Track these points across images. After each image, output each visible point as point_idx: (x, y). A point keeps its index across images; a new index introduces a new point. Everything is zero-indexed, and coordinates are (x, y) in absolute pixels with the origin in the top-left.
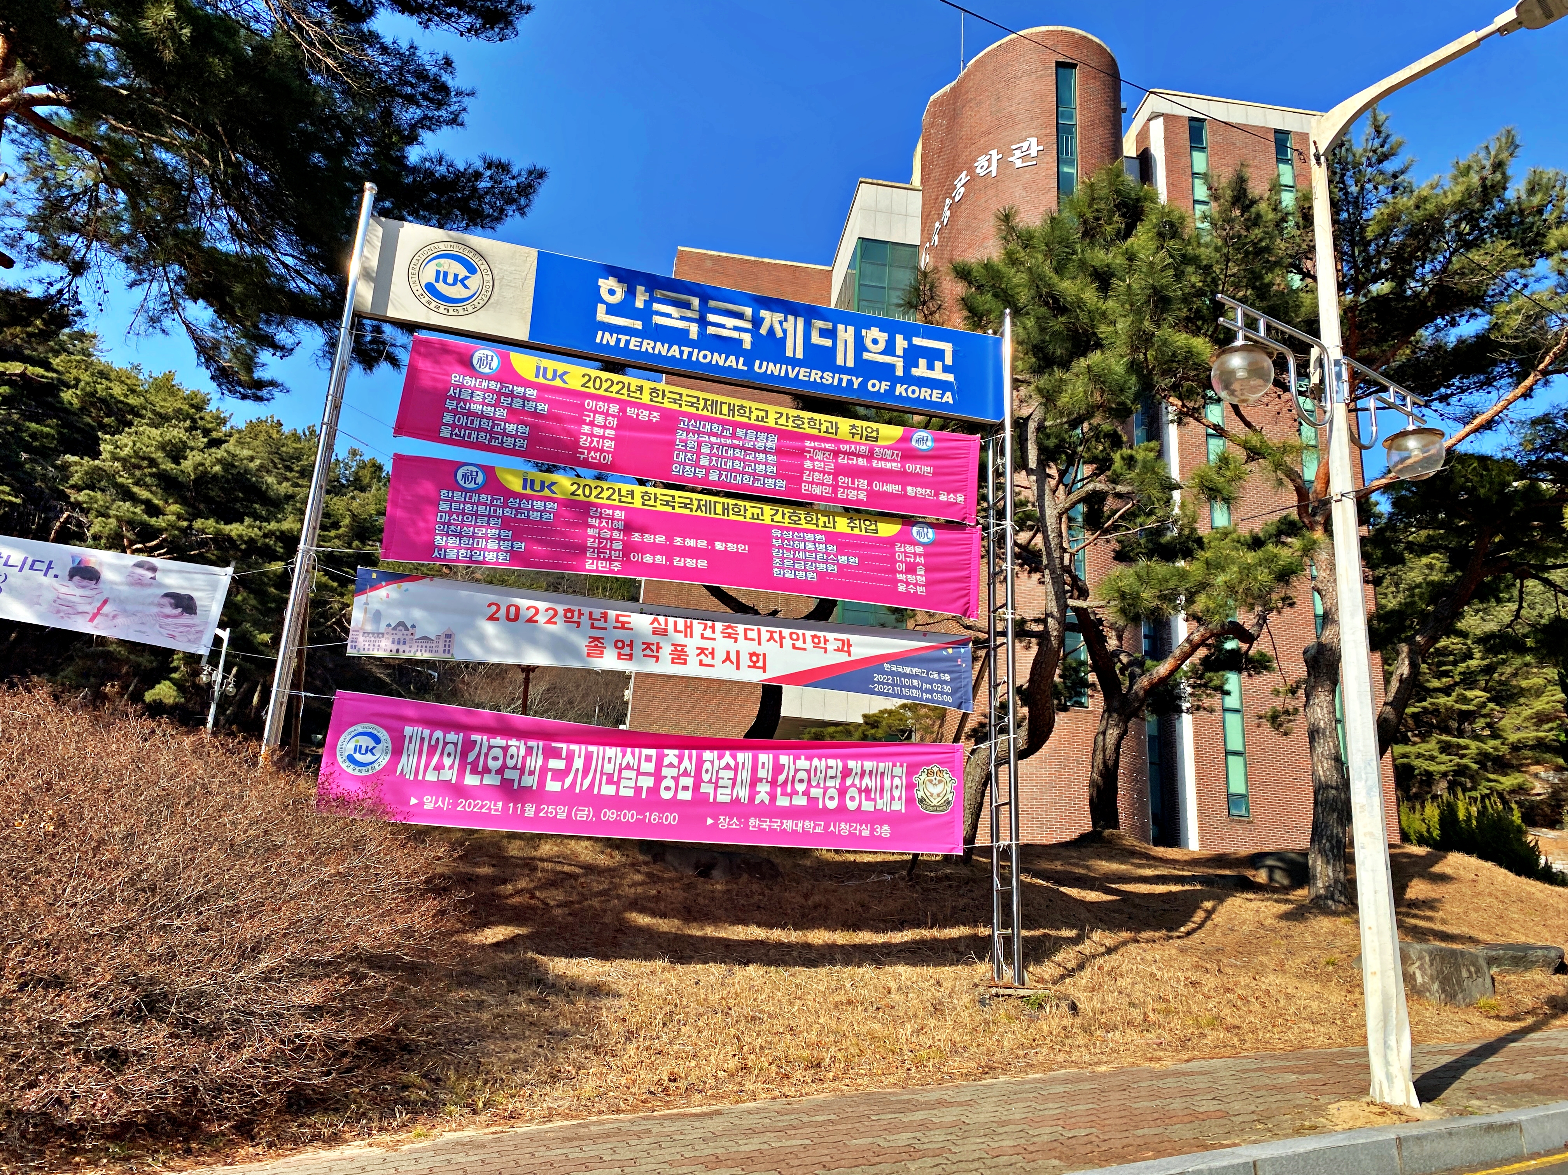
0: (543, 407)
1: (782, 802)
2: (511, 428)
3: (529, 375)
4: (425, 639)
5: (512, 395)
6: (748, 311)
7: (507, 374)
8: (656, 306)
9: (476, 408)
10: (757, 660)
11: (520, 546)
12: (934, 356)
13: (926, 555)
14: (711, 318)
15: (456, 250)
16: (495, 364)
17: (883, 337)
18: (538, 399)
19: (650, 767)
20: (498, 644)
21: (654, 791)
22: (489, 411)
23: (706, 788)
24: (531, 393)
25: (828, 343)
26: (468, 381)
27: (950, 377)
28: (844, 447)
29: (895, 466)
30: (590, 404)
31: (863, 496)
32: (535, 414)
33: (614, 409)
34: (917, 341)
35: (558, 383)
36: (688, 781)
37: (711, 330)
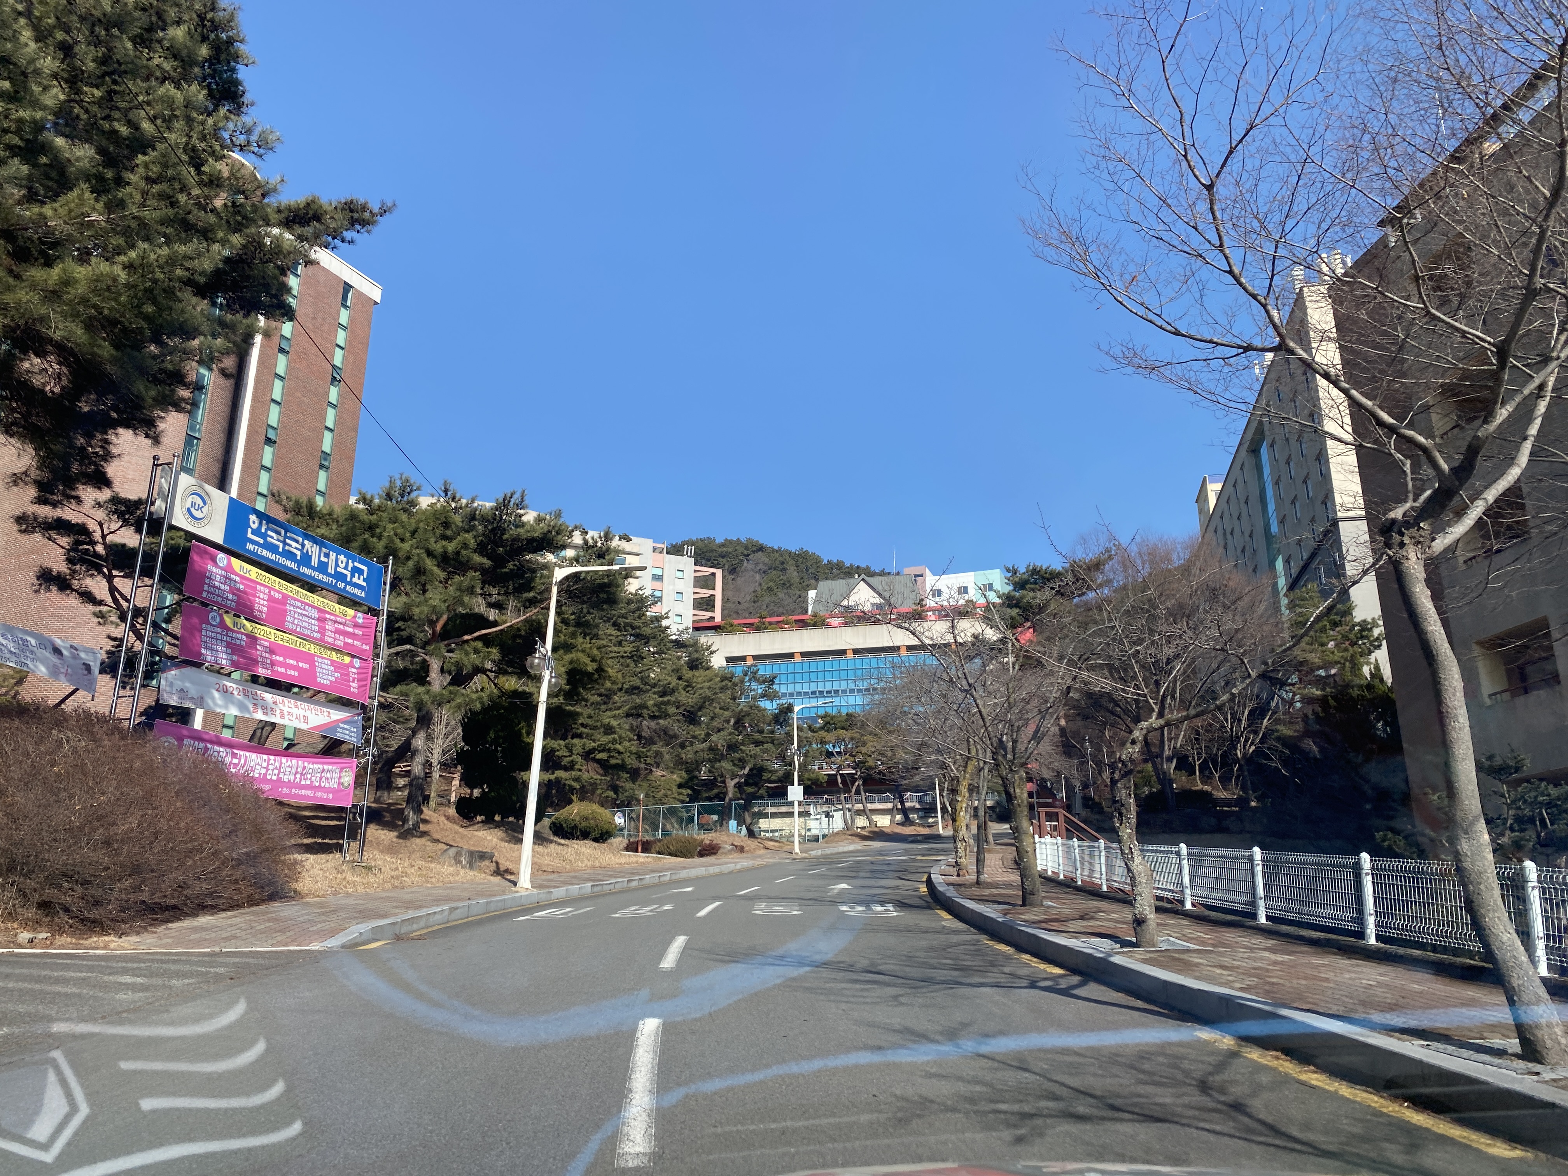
0: (242, 587)
1: (303, 782)
2: (230, 596)
3: (237, 569)
4: (192, 698)
5: (230, 579)
6: (300, 539)
7: (229, 568)
8: (269, 533)
9: (217, 584)
10: (306, 719)
11: (235, 658)
12: (361, 572)
13: (358, 674)
14: (288, 541)
15: (199, 491)
16: (225, 562)
17: (345, 560)
18: (241, 583)
19: (265, 765)
20: (220, 702)
21: (265, 775)
22: (222, 586)
23: (281, 775)
24: (237, 579)
25: (326, 560)
26: (214, 569)
27: (364, 584)
28: (338, 619)
29: (351, 630)
30: (258, 587)
31: (342, 644)
32: (239, 590)
33: (267, 591)
34: (356, 564)
35: (247, 575)
36: (276, 772)
37: (287, 548)
